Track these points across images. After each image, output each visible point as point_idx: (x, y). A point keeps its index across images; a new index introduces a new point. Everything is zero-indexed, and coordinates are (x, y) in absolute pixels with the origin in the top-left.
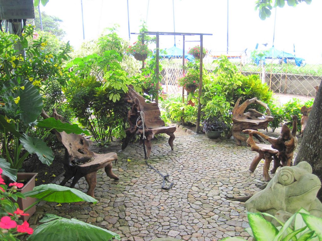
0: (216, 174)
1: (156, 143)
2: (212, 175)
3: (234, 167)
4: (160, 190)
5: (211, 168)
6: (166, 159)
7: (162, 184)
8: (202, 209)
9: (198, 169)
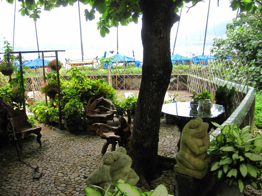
0: (76, 160)
1: (27, 142)
2: (73, 161)
3: (89, 153)
4: (32, 180)
5: (72, 156)
6: (36, 154)
7: (33, 175)
8: (66, 189)
9: (62, 158)
